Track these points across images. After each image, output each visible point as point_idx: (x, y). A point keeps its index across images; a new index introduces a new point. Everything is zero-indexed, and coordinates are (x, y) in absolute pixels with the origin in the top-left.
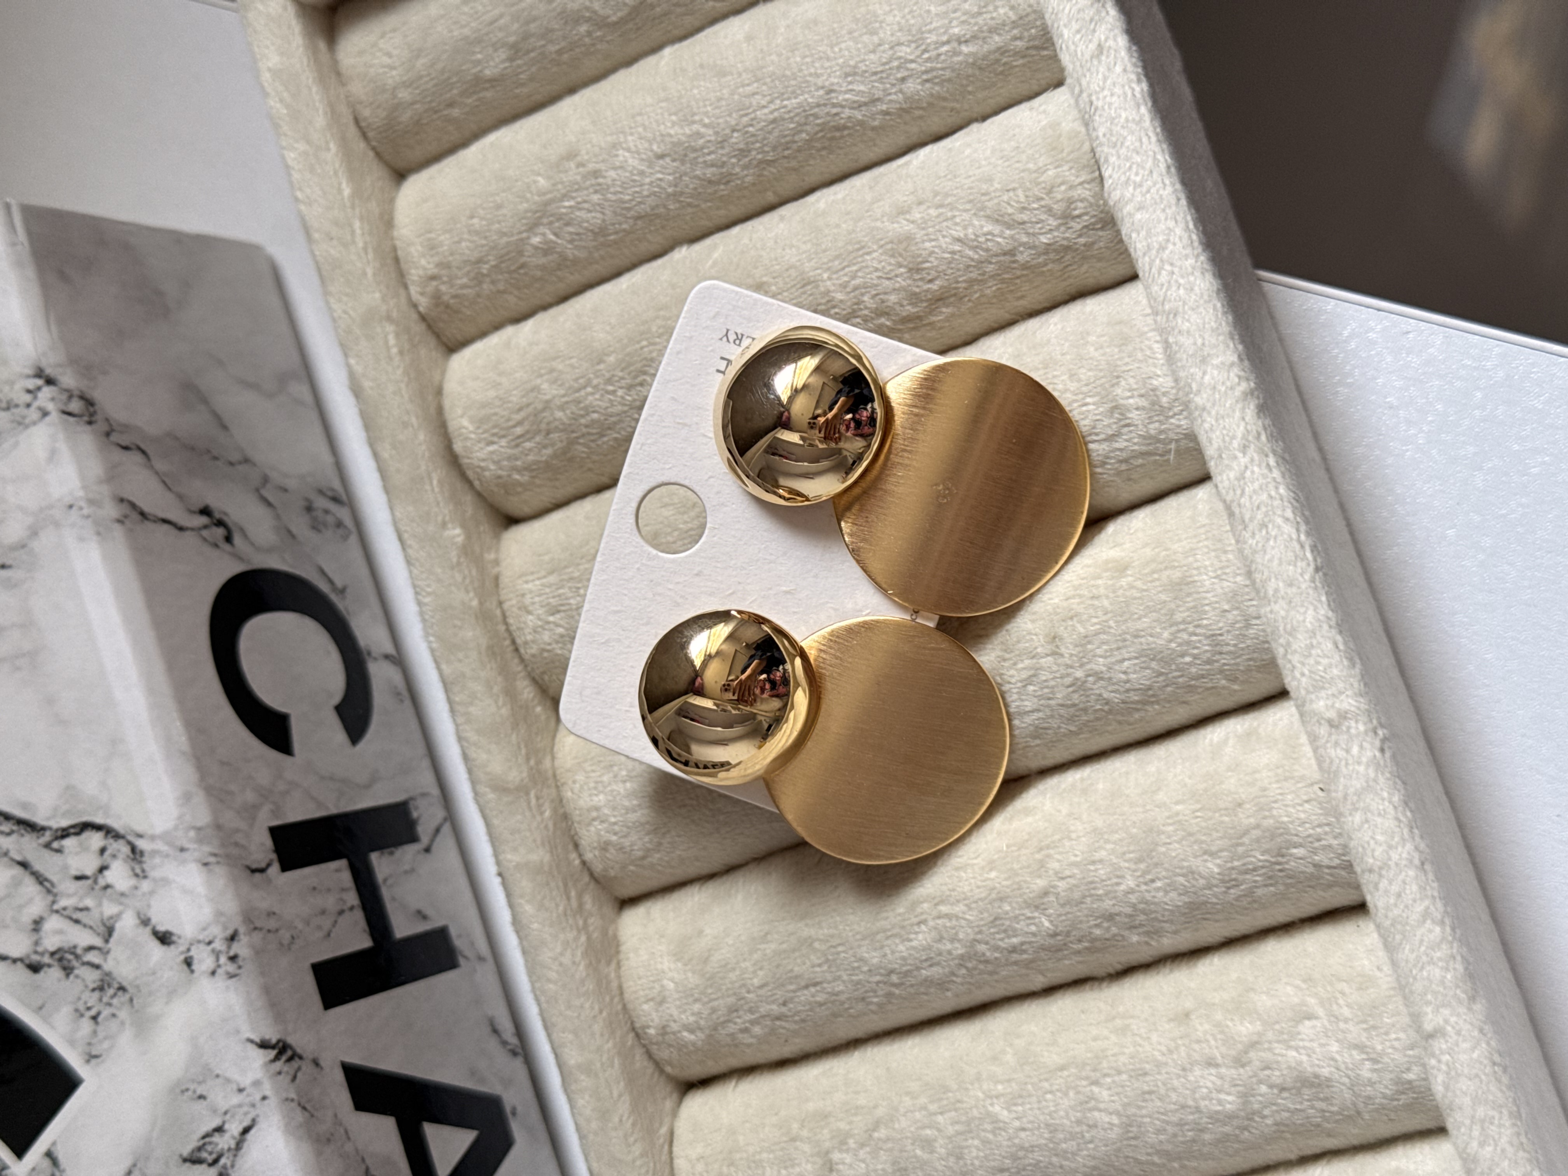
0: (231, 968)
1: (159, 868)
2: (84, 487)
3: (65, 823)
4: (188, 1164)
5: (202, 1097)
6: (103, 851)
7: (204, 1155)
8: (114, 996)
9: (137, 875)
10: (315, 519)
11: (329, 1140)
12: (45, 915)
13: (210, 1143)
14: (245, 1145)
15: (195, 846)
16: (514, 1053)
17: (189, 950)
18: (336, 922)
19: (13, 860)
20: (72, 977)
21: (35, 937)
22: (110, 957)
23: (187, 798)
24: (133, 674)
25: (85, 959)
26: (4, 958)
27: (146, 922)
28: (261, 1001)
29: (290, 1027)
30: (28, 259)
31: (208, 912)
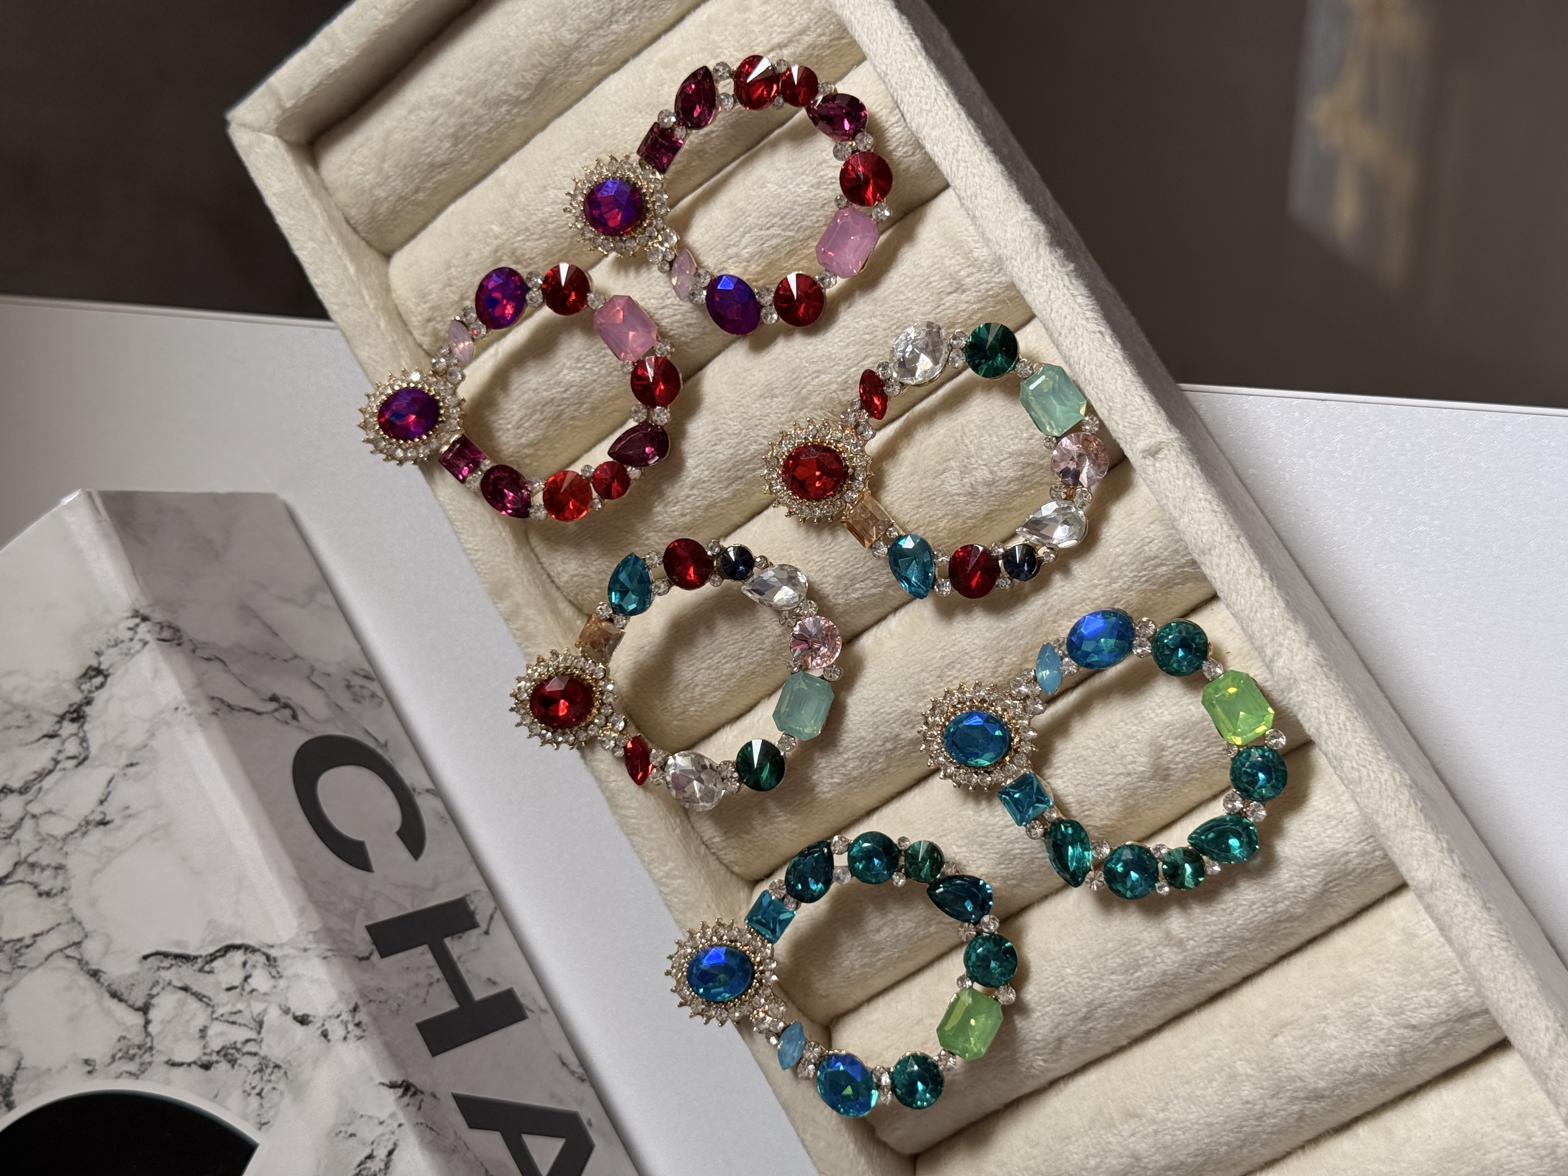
0: (358, 1032)
1: (289, 968)
2: (184, 693)
3: (211, 950)
5: (352, 1135)
6: (244, 964)
8: (270, 1075)
9: (274, 977)
10: (354, 694)
11: (454, 1151)
12: (207, 1024)
13: (366, 1168)
14: (392, 1164)
15: (314, 946)
16: (583, 1080)
17: (323, 1025)
18: (428, 992)
19: (175, 987)
20: (236, 1067)
21: (203, 1042)
22: (263, 1045)
23: (302, 911)
24: (245, 825)
25: (244, 1050)
26: (180, 1065)
27: (287, 1011)
28: (385, 1054)
29: (410, 1071)
30: (111, 531)
31: (333, 994)
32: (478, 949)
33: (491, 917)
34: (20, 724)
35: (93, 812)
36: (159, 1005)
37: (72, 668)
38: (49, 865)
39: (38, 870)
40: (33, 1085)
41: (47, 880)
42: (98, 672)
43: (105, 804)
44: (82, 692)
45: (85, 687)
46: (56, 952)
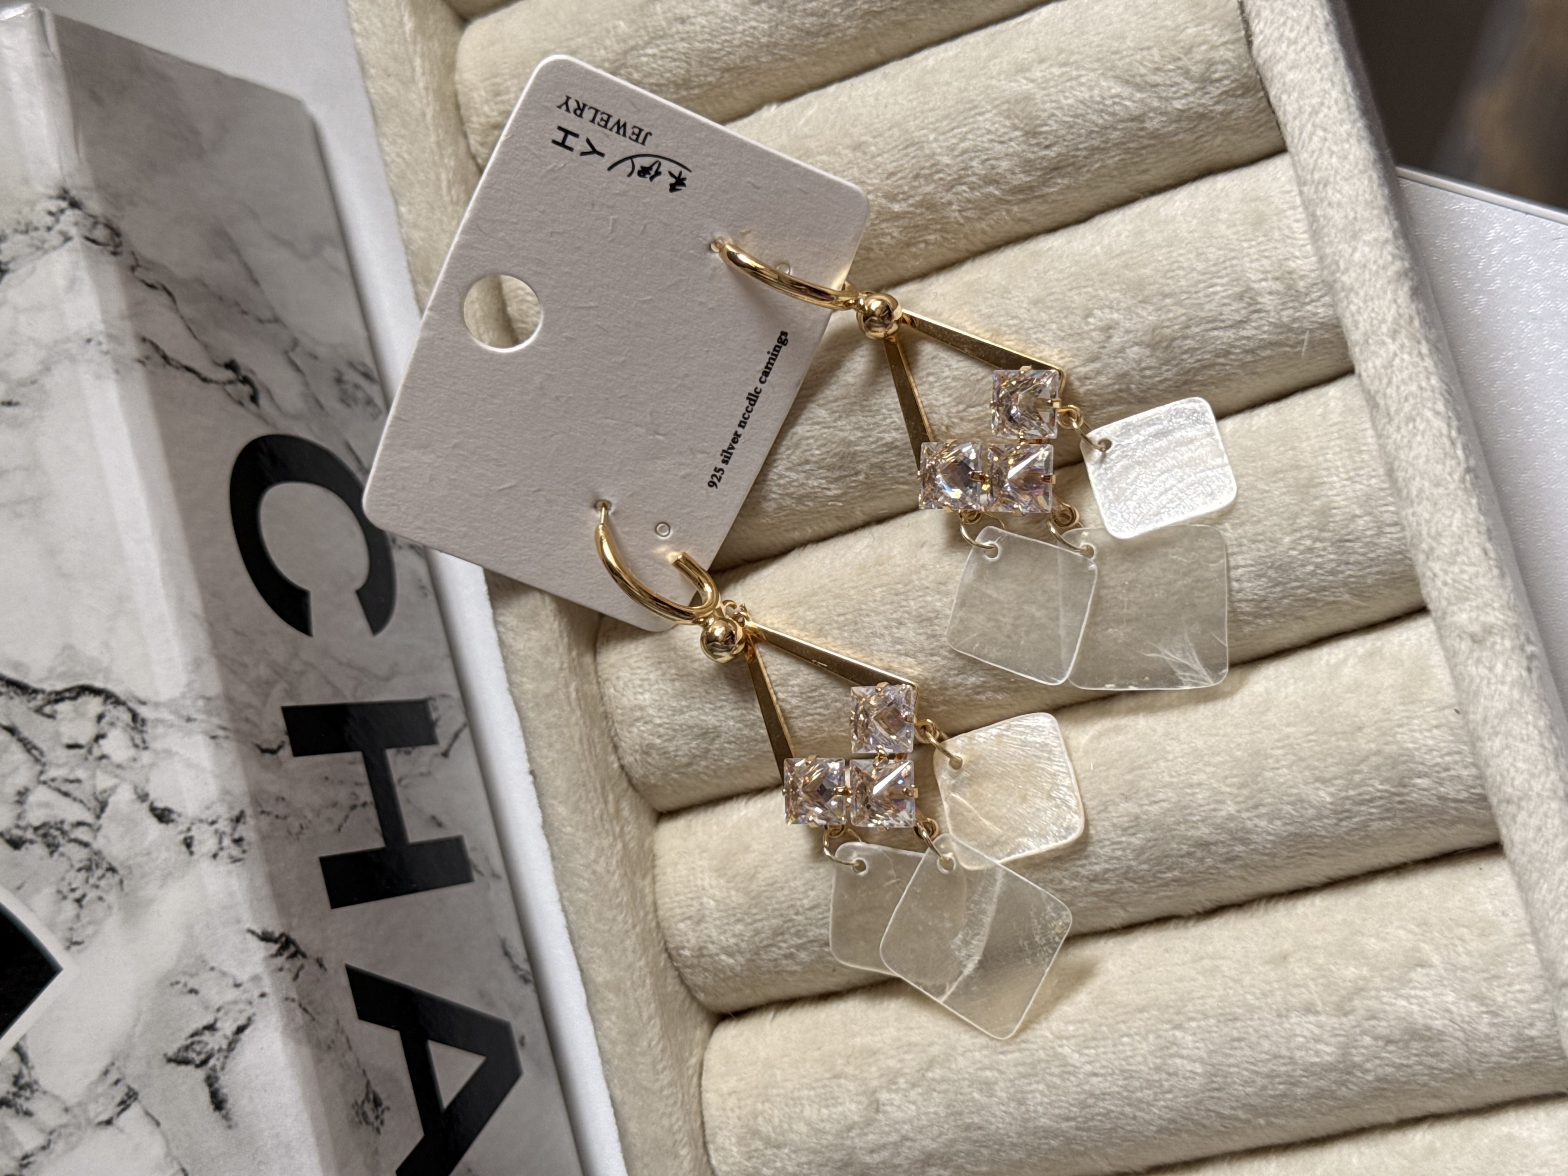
0: (235, 851)
1: (159, 738)
2: (104, 321)
3: (60, 686)
4: (173, 1065)
5: (193, 991)
6: (100, 717)
7: (192, 1055)
8: (102, 877)
9: (136, 746)
10: (344, 392)
11: (329, 1048)
12: (31, 785)
13: (199, 1042)
14: (239, 1046)
15: (203, 717)
16: (526, 981)
17: (189, 830)
18: (347, 817)
20: (56, 855)
21: (18, 810)
22: (100, 834)
23: (197, 664)
25: (73, 836)
27: (143, 797)
28: (265, 891)
29: (295, 921)
30: (58, 71)
31: (212, 790)
32: (429, 774)
33: (456, 736)
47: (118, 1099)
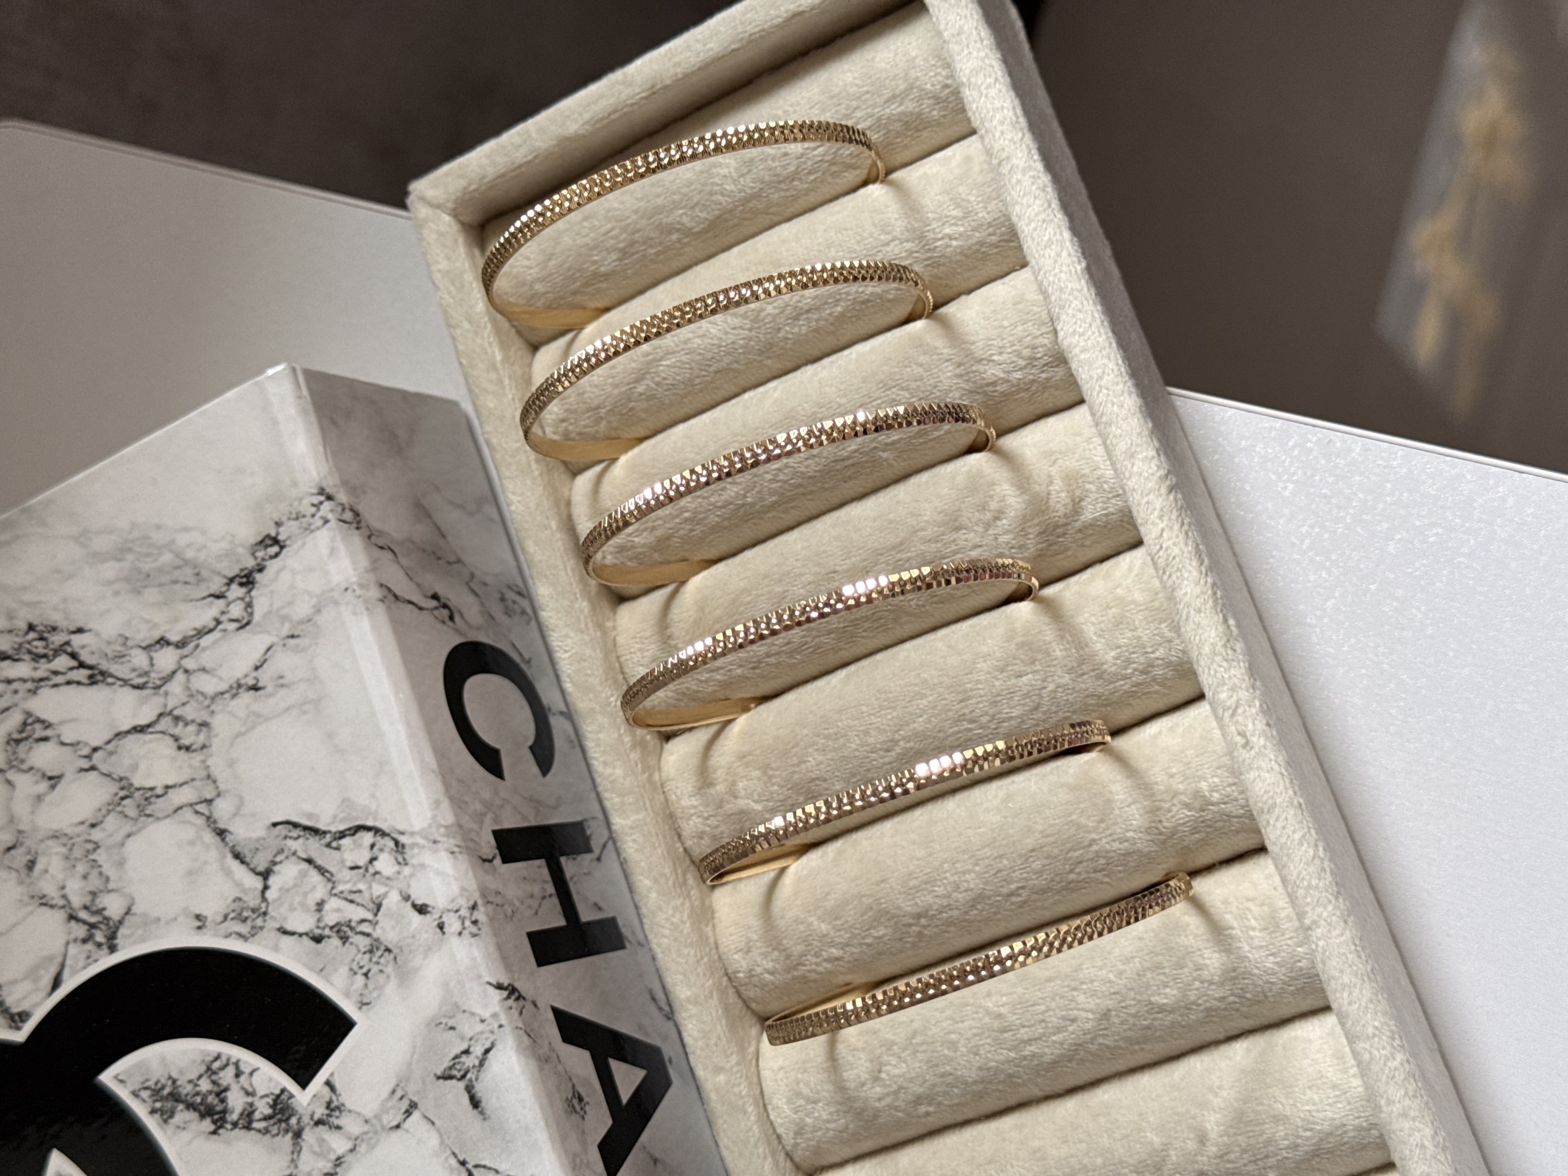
0: (474, 929)
1: (415, 857)
2: (356, 575)
3: (342, 827)
4: (441, 1081)
5: (452, 1028)
6: (372, 846)
7: (454, 1072)
8: (380, 957)
9: (399, 863)
10: (507, 607)
11: (547, 1061)
12: (326, 898)
13: (459, 1063)
14: (487, 1063)
15: (445, 839)
16: (667, 1018)
17: (441, 917)
18: (540, 905)
19: (299, 858)
20: (347, 944)
21: (317, 915)
22: (378, 928)
23: (437, 804)
24: (395, 712)
25: (358, 930)
26: (292, 934)
27: (407, 898)
28: (496, 955)
29: (516, 976)
30: (310, 408)
31: (455, 888)
32: (590, 873)
33: (604, 846)
34: (188, 580)
35: (246, 676)
36: (279, 873)
37: (249, 533)
38: (193, 721)
39: (181, 724)
40: (140, 932)
41: (189, 736)
42: (275, 541)
43: (260, 670)
44: (256, 558)
45: (260, 554)
46: (186, 805)
47: (403, 1109)
